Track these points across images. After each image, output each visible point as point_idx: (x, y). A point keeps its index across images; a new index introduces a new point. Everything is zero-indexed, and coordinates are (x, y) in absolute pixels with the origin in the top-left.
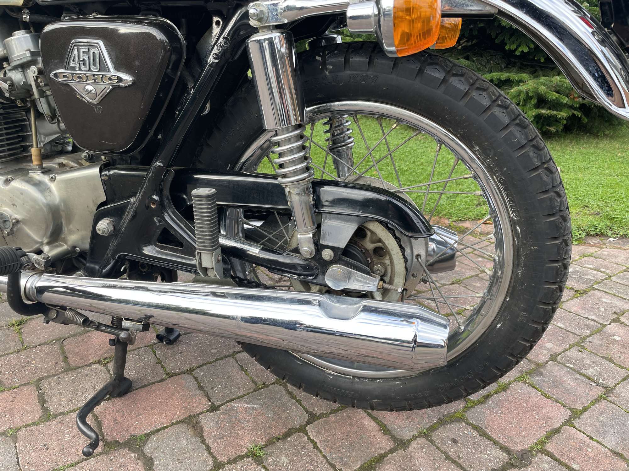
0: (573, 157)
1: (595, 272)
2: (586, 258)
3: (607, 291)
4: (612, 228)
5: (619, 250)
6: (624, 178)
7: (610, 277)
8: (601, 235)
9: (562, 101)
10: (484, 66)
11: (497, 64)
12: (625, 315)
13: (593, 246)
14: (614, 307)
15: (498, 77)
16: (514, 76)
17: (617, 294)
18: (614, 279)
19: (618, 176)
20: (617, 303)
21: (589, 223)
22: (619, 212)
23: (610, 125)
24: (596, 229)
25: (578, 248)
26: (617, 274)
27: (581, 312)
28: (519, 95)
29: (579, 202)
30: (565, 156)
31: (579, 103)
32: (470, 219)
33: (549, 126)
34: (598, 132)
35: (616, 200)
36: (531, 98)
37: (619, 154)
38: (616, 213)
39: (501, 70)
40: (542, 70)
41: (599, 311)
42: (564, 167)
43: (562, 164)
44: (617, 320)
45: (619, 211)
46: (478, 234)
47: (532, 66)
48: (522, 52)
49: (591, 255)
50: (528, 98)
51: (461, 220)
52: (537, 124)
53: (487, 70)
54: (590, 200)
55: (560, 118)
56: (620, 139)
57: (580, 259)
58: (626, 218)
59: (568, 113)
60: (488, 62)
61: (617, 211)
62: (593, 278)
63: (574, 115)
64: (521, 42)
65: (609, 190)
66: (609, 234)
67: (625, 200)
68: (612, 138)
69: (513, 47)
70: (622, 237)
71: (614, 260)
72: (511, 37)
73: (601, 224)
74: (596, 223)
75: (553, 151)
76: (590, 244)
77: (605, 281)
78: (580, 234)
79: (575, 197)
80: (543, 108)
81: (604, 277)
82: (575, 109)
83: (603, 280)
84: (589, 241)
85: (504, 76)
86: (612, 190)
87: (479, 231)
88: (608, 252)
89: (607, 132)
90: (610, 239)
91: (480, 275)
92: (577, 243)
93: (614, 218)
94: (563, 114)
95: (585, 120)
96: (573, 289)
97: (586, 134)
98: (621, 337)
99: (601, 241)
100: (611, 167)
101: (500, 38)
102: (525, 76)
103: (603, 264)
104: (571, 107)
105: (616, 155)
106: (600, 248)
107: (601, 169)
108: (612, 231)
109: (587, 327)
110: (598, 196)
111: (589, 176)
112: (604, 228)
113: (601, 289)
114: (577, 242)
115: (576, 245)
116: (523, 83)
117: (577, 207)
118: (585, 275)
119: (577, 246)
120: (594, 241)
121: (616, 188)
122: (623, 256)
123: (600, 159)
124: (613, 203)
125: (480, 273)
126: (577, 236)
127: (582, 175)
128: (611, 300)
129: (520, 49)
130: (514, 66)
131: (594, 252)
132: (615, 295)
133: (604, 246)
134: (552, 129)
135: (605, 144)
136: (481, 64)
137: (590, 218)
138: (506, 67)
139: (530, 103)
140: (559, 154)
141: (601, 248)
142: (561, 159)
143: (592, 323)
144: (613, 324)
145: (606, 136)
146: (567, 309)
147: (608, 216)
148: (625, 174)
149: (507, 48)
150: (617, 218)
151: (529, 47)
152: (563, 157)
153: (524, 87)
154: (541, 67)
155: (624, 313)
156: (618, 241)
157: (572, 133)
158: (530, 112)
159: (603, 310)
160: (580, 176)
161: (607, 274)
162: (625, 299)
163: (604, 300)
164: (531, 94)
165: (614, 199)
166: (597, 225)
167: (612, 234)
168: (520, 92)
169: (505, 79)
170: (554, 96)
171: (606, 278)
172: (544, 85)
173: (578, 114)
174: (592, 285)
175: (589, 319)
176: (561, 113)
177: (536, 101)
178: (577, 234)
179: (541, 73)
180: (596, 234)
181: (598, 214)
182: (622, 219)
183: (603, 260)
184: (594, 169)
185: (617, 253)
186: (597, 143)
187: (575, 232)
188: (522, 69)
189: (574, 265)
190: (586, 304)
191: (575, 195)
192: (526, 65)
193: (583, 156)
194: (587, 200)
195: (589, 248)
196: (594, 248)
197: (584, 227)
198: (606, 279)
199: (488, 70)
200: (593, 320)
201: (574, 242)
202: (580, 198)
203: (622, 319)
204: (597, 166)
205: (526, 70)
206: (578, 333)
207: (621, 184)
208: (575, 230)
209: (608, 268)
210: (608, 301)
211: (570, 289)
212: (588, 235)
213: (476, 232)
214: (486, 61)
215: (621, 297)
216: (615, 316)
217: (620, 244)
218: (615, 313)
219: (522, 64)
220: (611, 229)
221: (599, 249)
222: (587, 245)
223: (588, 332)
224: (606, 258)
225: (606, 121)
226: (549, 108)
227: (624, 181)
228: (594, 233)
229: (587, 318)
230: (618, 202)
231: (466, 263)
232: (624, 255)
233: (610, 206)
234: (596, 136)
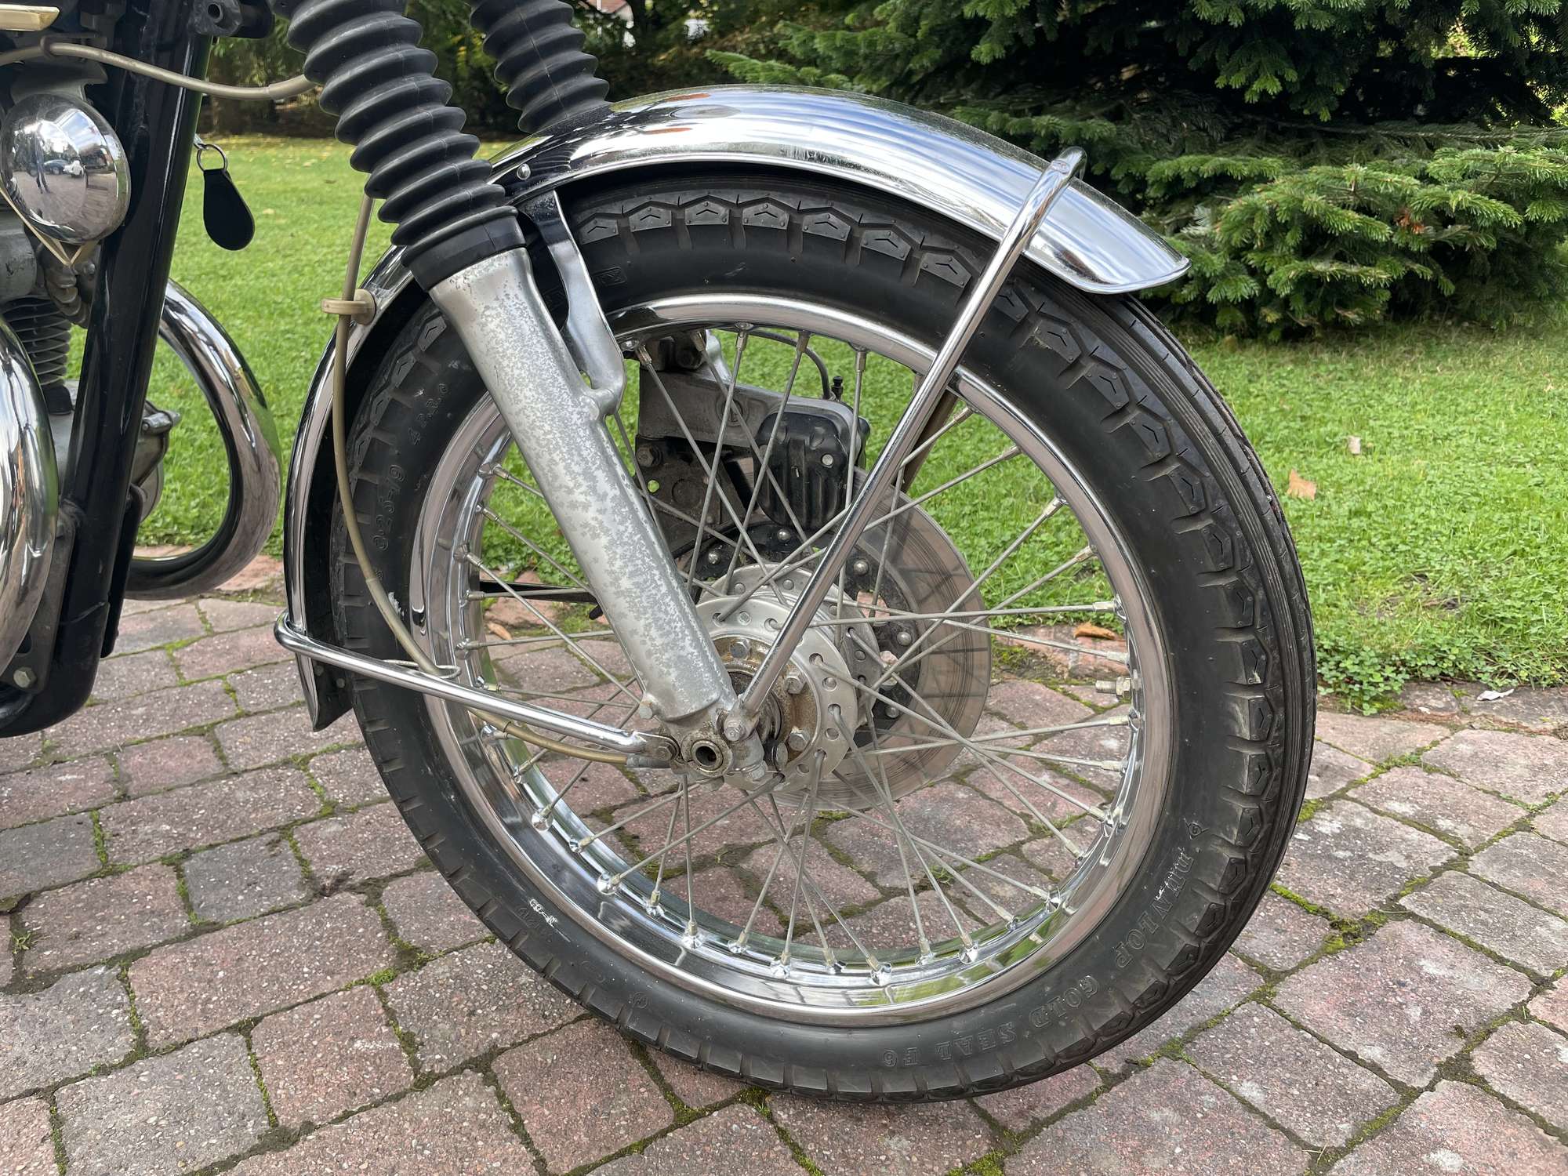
0: (1408, 399)
1: (1414, 835)
2: (1395, 774)
3: (1445, 922)
4: (1495, 653)
5: (1514, 736)
6: (1554, 470)
7: (1465, 854)
8: (1460, 678)
9: (1375, 236)
10: (1163, 136)
11: (1199, 129)
12: (1493, 1039)
13: (1426, 720)
14: (1457, 1000)
15: (1194, 169)
16: (1239, 164)
17: (1478, 940)
18: (1477, 864)
19: (1534, 462)
20: (1473, 982)
21: (1420, 640)
22: (1521, 599)
23: (1526, 298)
24: (1442, 658)
25: (1377, 729)
26: (1491, 841)
27: (1338, 1027)
28: (1252, 220)
29: (1400, 560)
30: (1386, 396)
31: (1424, 238)
32: (1050, 623)
33: (1345, 307)
34: (1492, 317)
35: (1515, 553)
36: (1285, 227)
37: (1550, 387)
38: (1508, 602)
39: (1212, 149)
40: (1328, 145)
41: (1403, 1018)
42: (1373, 433)
43: (1372, 423)
44: (1458, 1069)
45: (1520, 594)
46: (1066, 676)
47: (1301, 134)
48: (1264, 93)
49: (1416, 760)
50: (1276, 230)
51: (1020, 624)
52: (1308, 302)
53: (1169, 148)
54: (1433, 555)
55: (1370, 286)
56: (1555, 339)
57: (1373, 776)
58: (1541, 620)
59: (1393, 268)
60: (1175, 124)
61: (1513, 595)
62: (1403, 864)
63: (1411, 274)
64: (1260, 64)
65: (1497, 516)
66: (1485, 678)
67: (1544, 553)
68: (1533, 334)
69: (1237, 82)
70: (1524, 686)
71: (1490, 779)
72: (1232, 52)
73: (1459, 642)
74: (1440, 641)
75: (1351, 382)
76: (1419, 712)
77: (1446, 874)
78: (1387, 679)
79: (1390, 545)
80: (1321, 256)
81: (1444, 860)
82: (1416, 257)
83: (1437, 872)
84: (1418, 702)
85: (1210, 164)
86: (1506, 517)
87: (1071, 665)
88: (1473, 743)
89: (1518, 318)
90: (1487, 694)
91: (1025, 847)
92: (1374, 711)
93: (1503, 619)
94: (1379, 274)
95: (1449, 288)
96: (1326, 914)
97: (1459, 324)
98: (1463, 1156)
99: (1458, 700)
100: (1518, 432)
101: (1203, 54)
102: (1271, 163)
103: (1449, 800)
104: (1405, 252)
105: (1540, 391)
106: (1449, 727)
107: (1486, 438)
108: (1493, 664)
109: (1347, 1100)
110: (1462, 538)
111: (1444, 466)
112: (1469, 657)
113: (1423, 914)
114: (1378, 705)
115: (1372, 716)
116: (1262, 185)
117: (1391, 578)
118: (1380, 848)
119: (1377, 722)
120: (1434, 700)
121: (1521, 510)
122: (1523, 762)
123: (1489, 403)
124: (1504, 567)
125: (1030, 840)
126: (1375, 685)
127: (1424, 463)
128: (1452, 967)
129: (1256, 86)
130: (1250, 135)
131: (1427, 745)
132: (1469, 943)
133: (1465, 722)
134: (1352, 316)
135: (1511, 354)
136: (1154, 130)
137: (1425, 621)
138: (1228, 138)
139: (1283, 241)
140: (1367, 392)
141: (1455, 728)
142: (1370, 406)
143: (1368, 1082)
144: (1443, 1084)
145: (1513, 329)
146: (1287, 1010)
147: (1483, 611)
148: (1556, 457)
149: (1220, 83)
150: (1514, 620)
151: (1282, 79)
152: (1380, 400)
153: (1264, 195)
154: (1326, 135)
155: (1489, 1033)
156: (1514, 700)
157: (1415, 323)
158: (1281, 269)
159: (1415, 1013)
160: (1418, 464)
161: (1456, 842)
162: (1501, 961)
163: (1430, 968)
164: (1282, 218)
165: (1512, 548)
166: (1445, 648)
167: (1494, 675)
168: (1253, 211)
169: (1211, 173)
170: (1349, 221)
171: (1452, 860)
172: (1320, 189)
173: (1426, 273)
174: (1397, 897)
175: (1361, 1063)
176: (1372, 271)
177: (1299, 236)
178: (1378, 678)
179: (1323, 152)
180: (1442, 674)
181: (1452, 605)
182: (1529, 624)
183: (1450, 780)
184: (1465, 441)
185: (1504, 750)
186: (1488, 352)
187: (1371, 671)
188: (1270, 142)
189: (1350, 804)
190: (1358, 988)
191: (1388, 537)
192: (1283, 132)
193: (1437, 395)
194: (1423, 555)
195: (1413, 729)
196: (1431, 726)
197: (1402, 654)
198: (1449, 865)
199: (1175, 148)
200: (1375, 1068)
201: (1365, 705)
202: (1402, 547)
203: (1482, 1063)
204: (1474, 430)
205: (1281, 144)
206: (1305, 1135)
207: (1538, 491)
208: (1373, 665)
209: (1463, 818)
210: (1442, 973)
211: (1317, 912)
212: (1416, 677)
213: (1058, 670)
214: (1168, 121)
215: (1490, 954)
216: (1452, 1048)
217: (1516, 713)
218: (1459, 1031)
219: (1273, 128)
220: (1490, 656)
221: (1447, 732)
222: (1409, 714)
223: (1345, 1127)
224: (1464, 771)
225: (1516, 288)
226: (1340, 257)
227: (1552, 482)
228: (1436, 672)
229: (1352, 1055)
230: (1522, 561)
231: (993, 795)
232: (1526, 756)
233: (1494, 573)
234: (1486, 329)
